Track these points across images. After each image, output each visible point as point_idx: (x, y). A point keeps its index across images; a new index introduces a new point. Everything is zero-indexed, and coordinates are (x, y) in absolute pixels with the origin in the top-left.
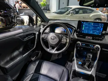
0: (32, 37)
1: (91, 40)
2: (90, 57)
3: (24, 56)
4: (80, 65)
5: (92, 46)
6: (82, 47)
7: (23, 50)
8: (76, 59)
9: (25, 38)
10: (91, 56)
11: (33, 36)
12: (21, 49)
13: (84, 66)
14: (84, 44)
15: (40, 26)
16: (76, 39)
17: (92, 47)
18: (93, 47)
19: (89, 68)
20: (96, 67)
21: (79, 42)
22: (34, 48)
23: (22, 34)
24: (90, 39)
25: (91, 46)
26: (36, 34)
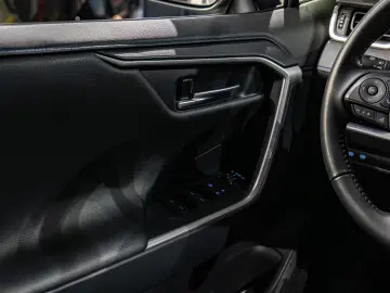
0: (245, 99)
3: (152, 243)
7: (154, 195)
9: (183, 90)
11: (256, 97)
12: (139, 188)
15: (322, 17)
22: (249, 198)
23: (171, 52)
26: (280, 77)
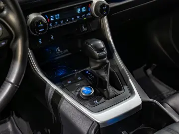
5: (84, 9)
8: (63, 88)
13: (105, 93)
17: (86, 13)
25: (79, 11)
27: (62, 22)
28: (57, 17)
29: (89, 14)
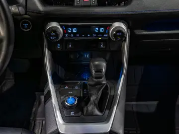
1: (94, 6)
2: (99, 71)
4: (71, 108)
5: (102, 30)
6: (68, 41)
8: (56, 91)
10: (104, 65)
13: (85, 109)
14: (72, 27)
16: (39, 12)
18: (104, 33)
19: (101, 110)
20: (123, 102)
21: (54, 24)
24: (89, 6)
25: (97, 30)
27: (78, 35)
28: (75, 30)
29: (106, 35)
